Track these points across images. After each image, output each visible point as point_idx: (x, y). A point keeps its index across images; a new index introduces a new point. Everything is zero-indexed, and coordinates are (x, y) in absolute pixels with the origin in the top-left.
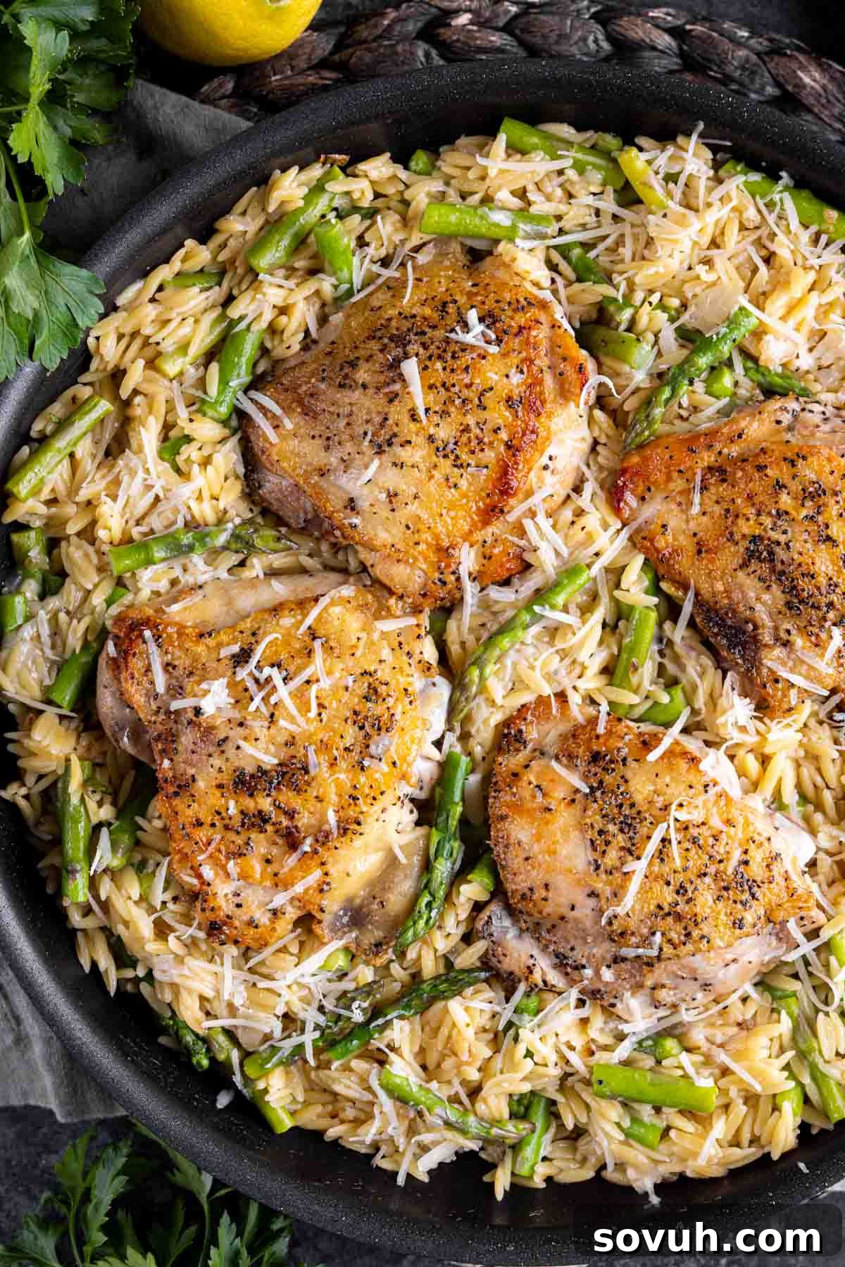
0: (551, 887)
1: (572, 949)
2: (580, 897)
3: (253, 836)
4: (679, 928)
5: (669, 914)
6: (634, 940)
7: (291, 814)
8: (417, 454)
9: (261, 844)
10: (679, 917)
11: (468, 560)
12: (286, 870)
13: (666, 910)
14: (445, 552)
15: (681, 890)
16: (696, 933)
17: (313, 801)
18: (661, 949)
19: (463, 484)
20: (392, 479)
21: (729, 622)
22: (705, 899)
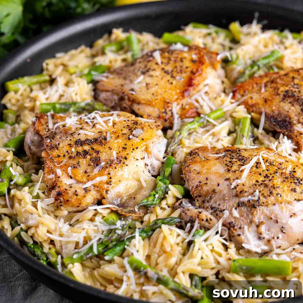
0: (209, 179)
1: (219, 205)
2: (222, 181)
3: (81, 160)
4: (266, 190)
5: (262, 184)
6: (246, 194)
7: (98, 152)
8: (158, 73)
9: (84, 162)
10: (266, 186)
11: (176, 109)
12: (93, 174)
13: (260, 183)
14: (167, 103)
15: (267, 176)
16: (274, 192)
17: (107, 149)
18: (259, 198)
19: (174, 82)
20: (148, 80)
21: (279, 119)
22: (278, 181)
